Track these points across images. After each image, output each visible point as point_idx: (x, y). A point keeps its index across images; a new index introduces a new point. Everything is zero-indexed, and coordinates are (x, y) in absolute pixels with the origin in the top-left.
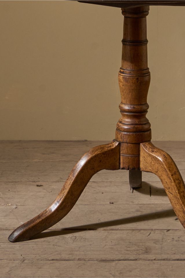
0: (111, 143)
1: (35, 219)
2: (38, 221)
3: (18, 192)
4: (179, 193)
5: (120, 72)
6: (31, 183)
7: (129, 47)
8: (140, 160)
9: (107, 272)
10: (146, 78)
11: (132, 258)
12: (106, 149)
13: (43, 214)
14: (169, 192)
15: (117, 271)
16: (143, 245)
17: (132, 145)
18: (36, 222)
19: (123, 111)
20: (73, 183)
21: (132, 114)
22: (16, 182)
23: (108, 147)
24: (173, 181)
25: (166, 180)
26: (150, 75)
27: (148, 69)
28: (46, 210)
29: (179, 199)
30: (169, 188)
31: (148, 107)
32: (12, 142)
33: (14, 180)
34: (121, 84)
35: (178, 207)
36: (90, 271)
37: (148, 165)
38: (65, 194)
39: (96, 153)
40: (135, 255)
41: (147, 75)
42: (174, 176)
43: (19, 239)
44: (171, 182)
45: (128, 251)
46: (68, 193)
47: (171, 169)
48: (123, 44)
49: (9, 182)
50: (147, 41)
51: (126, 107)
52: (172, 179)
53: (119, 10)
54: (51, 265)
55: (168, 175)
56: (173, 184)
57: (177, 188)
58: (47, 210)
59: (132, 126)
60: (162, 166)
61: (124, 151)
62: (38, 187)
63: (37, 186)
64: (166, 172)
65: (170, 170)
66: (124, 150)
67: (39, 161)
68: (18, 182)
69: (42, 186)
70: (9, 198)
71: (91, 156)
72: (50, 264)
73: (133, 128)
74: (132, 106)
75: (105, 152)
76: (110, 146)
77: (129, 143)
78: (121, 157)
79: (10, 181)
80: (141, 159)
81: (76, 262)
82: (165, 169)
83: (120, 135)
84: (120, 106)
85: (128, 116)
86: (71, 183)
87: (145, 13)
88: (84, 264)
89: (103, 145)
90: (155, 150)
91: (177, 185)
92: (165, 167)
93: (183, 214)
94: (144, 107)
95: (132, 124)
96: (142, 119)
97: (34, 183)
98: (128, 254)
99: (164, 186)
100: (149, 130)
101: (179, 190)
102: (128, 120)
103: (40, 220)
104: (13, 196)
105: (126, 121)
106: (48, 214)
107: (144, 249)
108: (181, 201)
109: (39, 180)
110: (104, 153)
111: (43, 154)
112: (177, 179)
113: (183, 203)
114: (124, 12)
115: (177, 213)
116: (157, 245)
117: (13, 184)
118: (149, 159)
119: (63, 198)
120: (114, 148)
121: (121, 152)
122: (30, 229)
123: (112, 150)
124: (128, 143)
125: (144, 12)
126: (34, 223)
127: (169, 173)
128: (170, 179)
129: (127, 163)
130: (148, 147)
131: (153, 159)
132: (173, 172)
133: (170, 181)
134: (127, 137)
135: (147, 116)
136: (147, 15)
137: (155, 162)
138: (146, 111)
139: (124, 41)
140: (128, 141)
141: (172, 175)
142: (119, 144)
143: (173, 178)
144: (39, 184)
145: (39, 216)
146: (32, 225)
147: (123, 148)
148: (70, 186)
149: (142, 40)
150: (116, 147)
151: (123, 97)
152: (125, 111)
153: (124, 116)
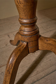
17: (35, 42)
23: (22, 48)
34: (22, 6)
37: (44, 47)
39: (18, 55)
59: (34, 31)
66: (30, 46)
76: (23, 46)
80: (39, 45)
83: (26, 38)
85: (29, 27)
123: (25, 48)
129: (33, 50)
137: (50, 45)
142: (27, 43)
150: (26, 46)
151: (24, 15)
152: (27, 24)
153: (26, 27)
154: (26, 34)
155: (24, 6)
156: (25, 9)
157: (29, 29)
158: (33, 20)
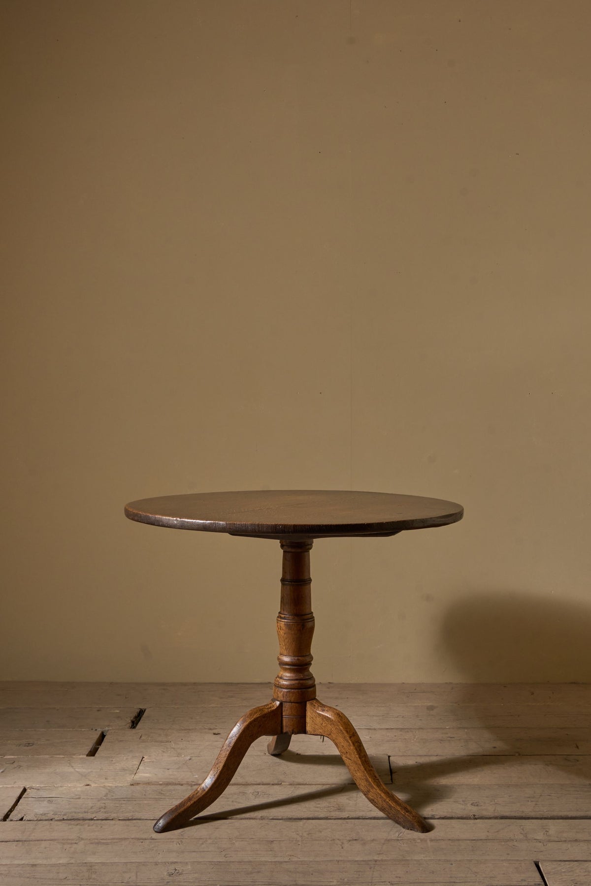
0: (271, 703)
1: (185, 802)
2: (189, 804)
3: (192, 741)
4: (360, 758)
5: (279, 617)
6: (207, 730)
7: (288, 587)
8: (307, 722)
9: (293, 832)
10: (309, 625)
11: (322, 815)
12: (266, 711)
13: (193, 795)
14: (346, 757)
15: (305, 831)
16: (334, 802)
17: (297, 705)
18: (187, 805)
19: (282, 664)
20: (229, 754)
21: (294, 667)
22: (189, 730)
23: (268, 709)
24: (351, 744)
25: (342, 744)
26: (314, 620)
27: (312, 613)
28: (196, 790)
29: (359, 764)
30: (347, 752)
31: (312, 658)
32: (185, 684)
33: (188, 728)
34: (282, 632)
35: (359, 774)
36: (274, 831)
37: (317, 727)
38: (220, 768)
39: (255, 717)
40: (325, 813)
41: (311, 620)
42: (352, 738)
43: (166, 829)
44: (350, 745)
45: (317, 807)
46: (224, 766)
47: (348, 730)
48: (283, 584)
49: (182, 730)
50: (310, 580)
51: (286, 659)
52: (350, 742)
53: (277, 543)
54: (230, 825)
55: (345, 737)
56: (352, 747)
57: (358, 752)
58: (199, 789)
59: (297, 682)
60: (338, 727)
61: (288, 712)
62: (216, 736)
63: (214, 734)
64: (343, 733)
65: (347, 732)
66: (286, 712)
67: (216, 706)
68: (193, 729)
69: (220, 734)
70: (182, 749)
71: (250, 720)
72: (228, 824)
73: (298, 684)
74: (296, 658)
75: (266, 714)
76: (271, 707)
77: (294, 702)
78: (284, 719)
79: (183, 728)
80: (308, 720)
81: (258, 821)
82: (341, 731)
83: (282, 693)
84: (279, 659)
85: (290, 670)
86: (227, 756)
87: (308, 547)
88: (267, 824)
89: (262, 706)
90: (326, 709)
91: (357, 748)
92: (341, 727)
93: (365, 782)
94: (308, 659)
95: (297, 680)
96: (306, 673)
97: (211, 731)
98: (318, 811)
99: (340, 751)
100: (314, 686)
101: (359, 754)
102: (288, 675)
103: (192, 802)
104: (186, 747)
105: (286, 676)
106: (200, 795)
107: (336, 806)
108: (362, 767)
109: (217, 727)
110: (264, 716)
111: (221, 698)
112: (356, 742)
113: (365, 769)
114: (282, 546)
115: (358, 782)
116: (351, 802)
117: (186, 731)
118: (319, 720)
119: (217, 774)
120: (275, 709)
121: (284, 714)
122: (180, 815)
123: (273, 711)
124: (292, 702)
125: (307, 545)
126: (185, 807)
127: (346, 734)
128: (348, 742)
129: (291, 725)
130: (317, 706)
131: (325, 720)
132: (351, 733)
133: (348, 744)
134: (291, 695)
135: (312, 669)
136: (311, 549)
137: (327, 723)
138: (309, 664)
139: (283, 580)
140: (292, 700)
141: (350, 737)
142: (281, 704)
143: (351, 740)
144: (216, 731)
145: (189, 797)
146: (182, 809)
147: (286, 709)
148: (226, 758)
149: (306, 578)
150: (277, 707)
151: (284, 648)
152: (287, 664)
153: (286, 670)
154: (285, 684)
155: (285, 634)
156: (286, 639)
157: (292, 675)
158: (298, 659)
